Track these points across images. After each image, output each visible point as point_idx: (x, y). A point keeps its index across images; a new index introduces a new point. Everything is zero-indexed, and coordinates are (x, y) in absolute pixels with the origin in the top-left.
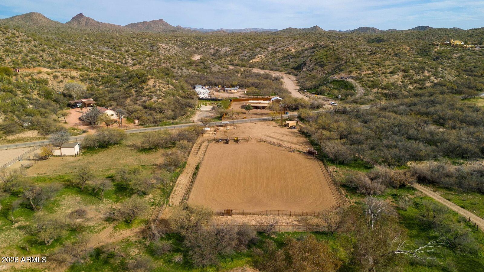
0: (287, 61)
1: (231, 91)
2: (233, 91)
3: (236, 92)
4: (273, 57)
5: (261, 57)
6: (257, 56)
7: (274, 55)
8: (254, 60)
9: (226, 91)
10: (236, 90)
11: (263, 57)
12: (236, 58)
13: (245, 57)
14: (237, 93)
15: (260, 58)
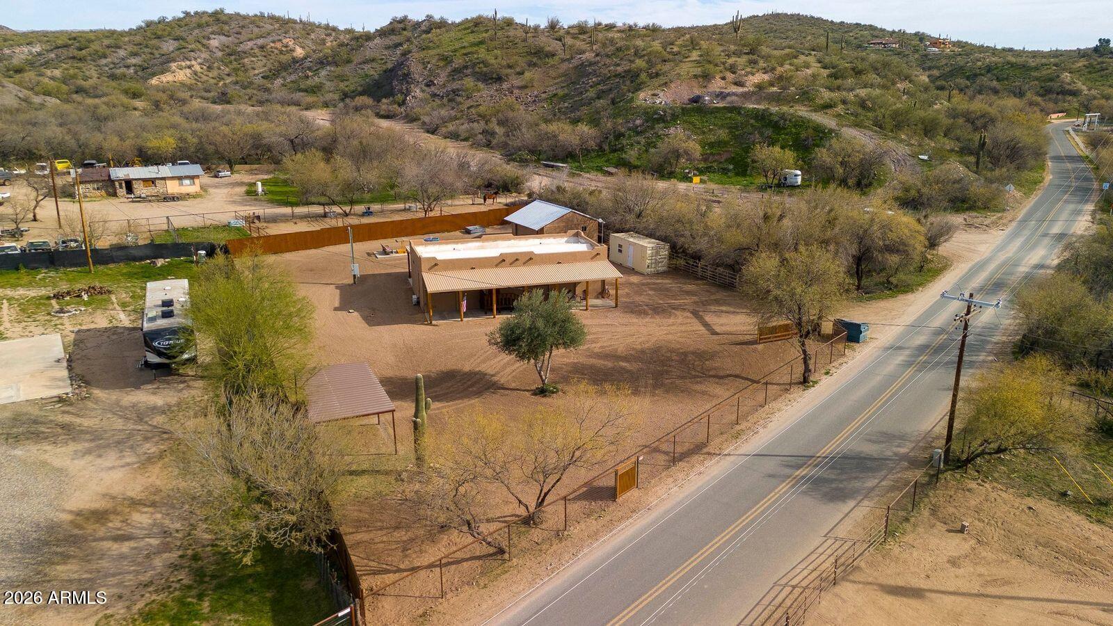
0: (307, 77)
1: (160, 188)
2: (173, 188)
3: (188, 187)
4: (236, 70)
5: (189, 67)
6: (173, 65)
7: (235, 65)
8: (167, 78)
9: (122, 192)
10: (192, 178)
11: (198, 68)
12: (87, 73)
13: (123, 70)
14: (196, 196)
15: (188, 71)
